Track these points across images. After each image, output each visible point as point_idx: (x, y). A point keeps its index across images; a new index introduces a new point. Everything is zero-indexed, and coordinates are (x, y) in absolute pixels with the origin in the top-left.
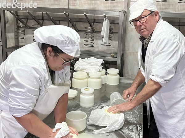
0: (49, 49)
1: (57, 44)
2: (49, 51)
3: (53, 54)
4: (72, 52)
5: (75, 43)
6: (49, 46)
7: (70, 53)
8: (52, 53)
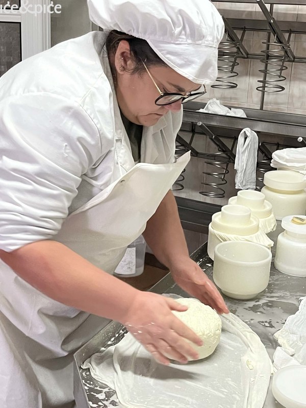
0: (123, 46)
1: (145, 33)
2: (123, 54)
3: (131, 64)
4: (188, 63)
5: (202, 37)
6: (124, 37)
7: (181, 66)
8: (129, 62)
